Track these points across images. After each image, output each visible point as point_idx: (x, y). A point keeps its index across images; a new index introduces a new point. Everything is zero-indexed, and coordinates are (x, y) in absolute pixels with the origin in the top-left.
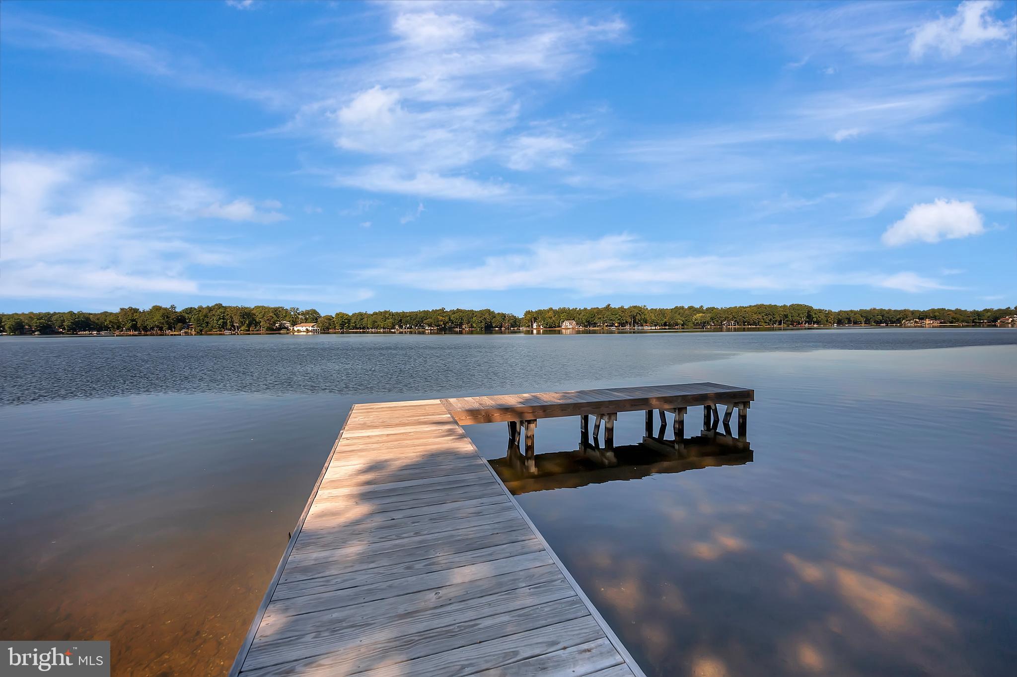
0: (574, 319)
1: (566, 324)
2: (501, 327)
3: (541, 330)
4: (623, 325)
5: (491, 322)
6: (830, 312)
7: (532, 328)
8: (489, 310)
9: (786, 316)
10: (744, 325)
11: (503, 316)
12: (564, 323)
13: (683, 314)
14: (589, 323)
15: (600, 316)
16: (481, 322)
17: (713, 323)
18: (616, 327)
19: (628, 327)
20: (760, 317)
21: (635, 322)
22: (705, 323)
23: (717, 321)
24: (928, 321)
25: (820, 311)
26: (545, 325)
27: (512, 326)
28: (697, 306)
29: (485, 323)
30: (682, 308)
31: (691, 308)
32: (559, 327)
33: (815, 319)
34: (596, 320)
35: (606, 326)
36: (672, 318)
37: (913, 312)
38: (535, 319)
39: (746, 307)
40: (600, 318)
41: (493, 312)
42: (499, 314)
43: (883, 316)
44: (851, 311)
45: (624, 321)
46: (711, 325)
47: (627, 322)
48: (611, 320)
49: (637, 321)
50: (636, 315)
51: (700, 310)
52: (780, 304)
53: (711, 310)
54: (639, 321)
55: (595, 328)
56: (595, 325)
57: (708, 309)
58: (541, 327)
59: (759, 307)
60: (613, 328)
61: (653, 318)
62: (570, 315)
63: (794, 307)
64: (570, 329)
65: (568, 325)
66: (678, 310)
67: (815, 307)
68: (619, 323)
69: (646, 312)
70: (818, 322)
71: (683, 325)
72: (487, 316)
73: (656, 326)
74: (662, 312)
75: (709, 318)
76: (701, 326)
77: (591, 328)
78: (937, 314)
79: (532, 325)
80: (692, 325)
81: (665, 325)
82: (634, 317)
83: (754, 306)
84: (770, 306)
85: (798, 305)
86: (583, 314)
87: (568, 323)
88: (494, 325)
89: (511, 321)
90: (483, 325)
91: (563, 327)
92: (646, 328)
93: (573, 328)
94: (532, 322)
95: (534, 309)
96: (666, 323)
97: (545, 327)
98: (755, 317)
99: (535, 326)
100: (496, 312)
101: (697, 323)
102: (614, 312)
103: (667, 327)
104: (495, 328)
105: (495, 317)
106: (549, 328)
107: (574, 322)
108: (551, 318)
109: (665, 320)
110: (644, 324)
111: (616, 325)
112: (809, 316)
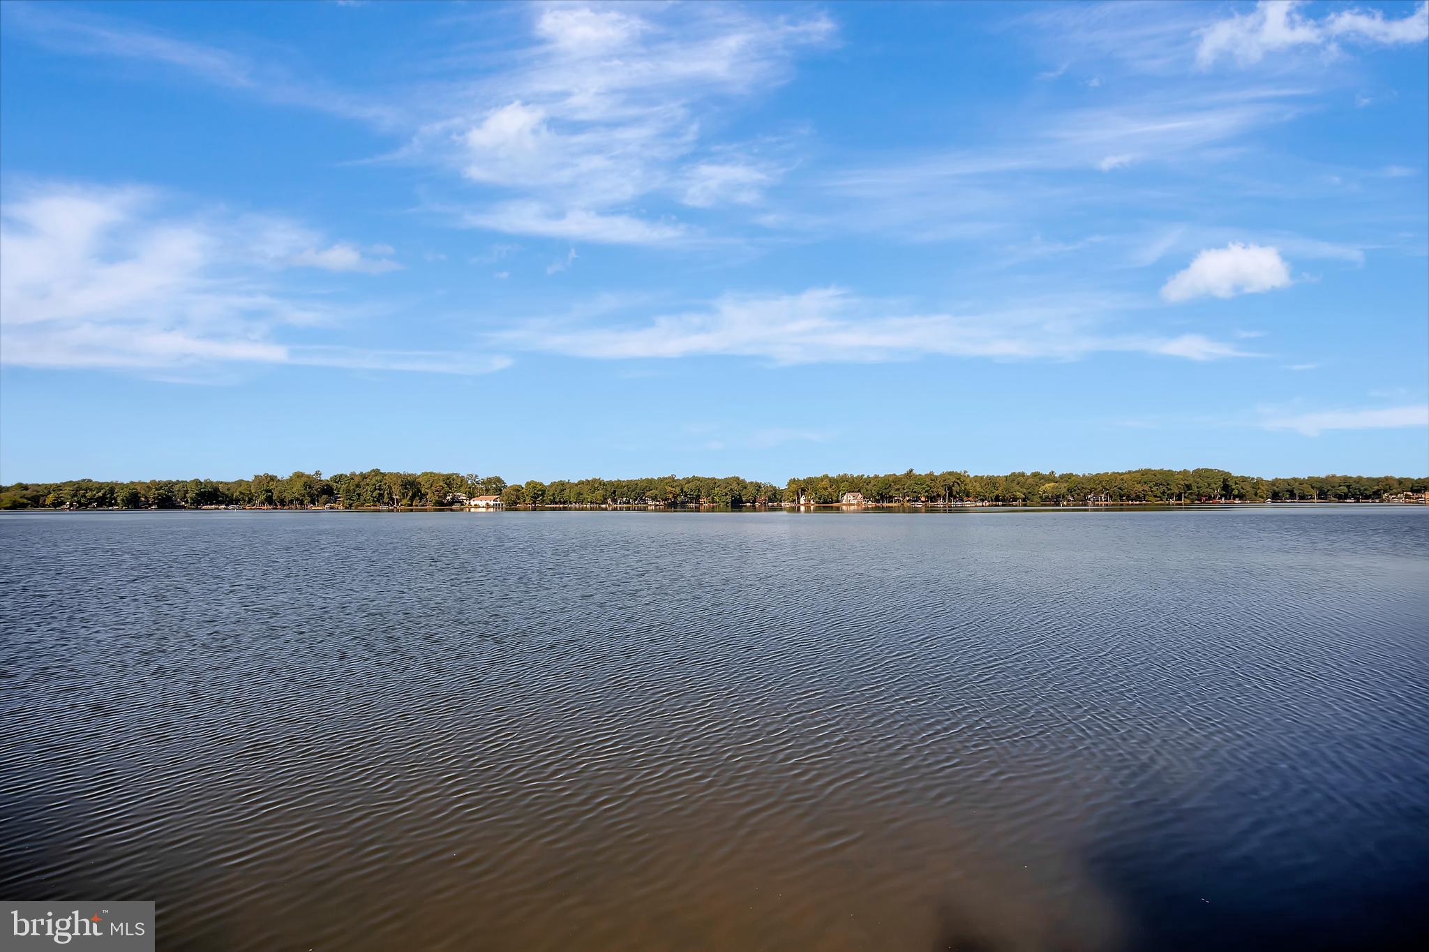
0: (859, 491)
1: (849, 498)
2: (754, 501)
3: (812, 507)
4: (933, 499)
5: (740, 495)
6: (1260, 481)
7: (799, 503)
8: (738, 478)
9: (1188, 487)
10: (1122, 500)
11: (758, 486)
12: (845, 497)
13: (1024, 483)
14: (882, 497)
15: (898, 487)
16: (727, 494)
17: (1072, 496)
18: (922, 502)
19: (940, 503)
20: (1147, 488)
21: (951, 495)
22: (1058, 497)
23: (1078, 495)
25: (1244, 479)
26: (817, 500)
27: (771, 500)
28: (1046, 472)
29: (732, 497)
30: (1023, 475)
31: (1035, 475)
32: (838, 501)
33: (1236, 492)
34: (892, 492)
35: (908, 501)
36: (1007, 490)
38: (803, 490)
39: (1123, 474)
40: (899, 489)
41: (743, 481)
42: (751, 483)
43: (1348, 486)
44: (1295, 479)
45: (935, 494)
46: (1069, 501)
47: (939, 496)
48: (915, 492)
49: (954, 493)
50: (953, 486)
51: (1050, 478)
52: (1177, 468)
53: (1067, 478)
54: (957, 493)
55: (890, 505)
56: (891, 499)
57: (1062, 477)
58: (812, 502)
59: (1145, 473)
60: (919, 505)
61: (979, 489)
62: (855, 485)
63: (1203, 473)
64: (854, 505)
65: (850, 500)
66: (1016, 478)
67: (1235, 473)
68: (927, 497)
69: (968, 481)
70: (1241, 496)
71: (1024, 500)
72: (734, 486)
73: (982, 501)
74: (992, 481)
75: (1065, 490)
76: (1055, 500)
77: (886, 504)
79: (799, 499)
80: (1039, 500)
81: (997, 499)
82: (950, 488)
83: (1138, 472)
84: (1162, 472)
85: (1206, 470)
86: (873, 483)
87: (852, 497)
88: (744, 499)
89: (769, 494)
90: (729, 498)
91: (844, 502)
92: (968, 504)
93: (858, 504)
94: (798, 494)
95: (802, 477)
96: (997, 496)
97: (817, 503)
98: (1139, 487)
99: (802, 500)
100: (748, 481)
101: (1047, 497)
102: (919, 480)
103: (1000, 503)
104: (746, 503)
105: (746, 488)
106: (823, 503)
107: (860, 496)
108: (826, 489)
109: (997, 492)
110: (965, 499)
111: (923, 499)
112: (1226, 487)
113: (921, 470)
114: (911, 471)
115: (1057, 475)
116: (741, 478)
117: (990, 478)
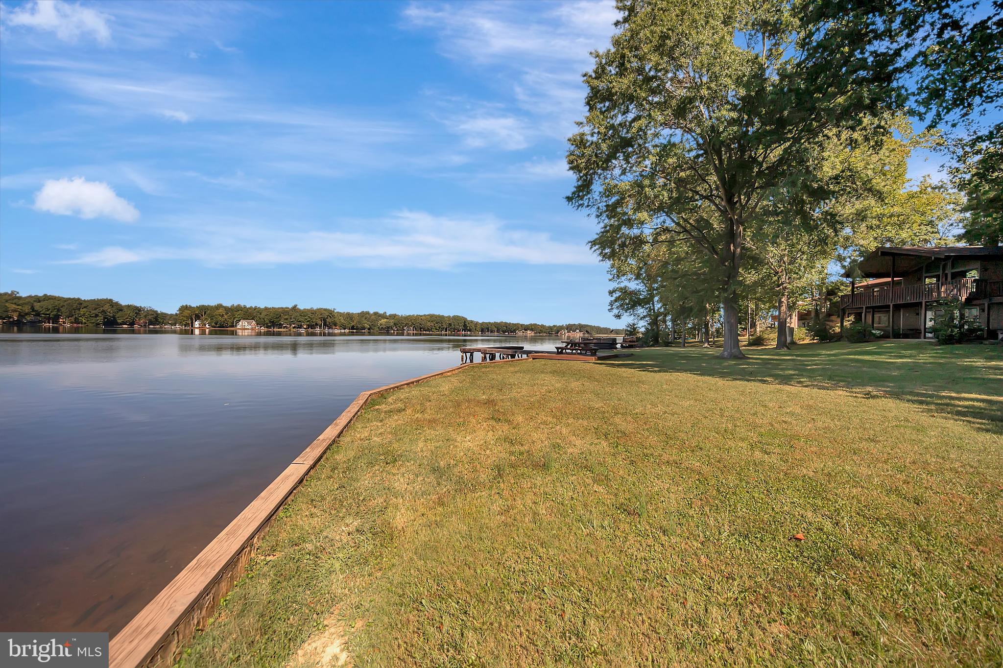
0: (253, 319)
1: (243, 324)
2: (132, 324)
3: (207, 330)
4: (312, 327)
5: (114, 317)
6: (477, 323)
7: (192, 326)
8: (111, 300)
9: (450, 325)
10: (421, 331)
11: (138, 310)
12: (240, 323)
13: (369, 319)
14: (274, 324)
15: (286, 317)
16: (97, 316)
17: (396, 327)
18: (305, 328)
19: (318, 330)
20: (433, 325)
21: (325, 324)
22: (389, 328)
23: (400, 327)
24: (529, 332)
25: (472, 322)
26: (213, 324)
27: (151, 323)
28: (381, 312)
29: (105, 318)
30: (368, 313)
31: (376, 314)
32: (233, 326)
33: (468, 328)
34: (282, 320)
35: (294, 328)
36: (359, 322)
37: (522, 325)
38: (198, 317)
39: (421, 316)
40: (287, 319)
41: (117, 303)
42: (129, 306)
43: (506, 327)
44: (489, 323)
45: (314, 324)
46: (394, 330)
47: (317, 324)
48: (300, 321)
49: (328, 323)
50: (327, 318)
51: (383, 316)
52: (446, 315)
53: (393, 316)
54: (330, 323)
55: (280, 330)
56: (280, 326)
57: (391, 316)
58: (207, 326)
59: (432, 316)
60: (303, 331)
61: (343, 321)
62: (249, 314)
63: (456, 318)
64: (248, 329)
65: (245, 327)
66: (364, 315)
67: (469, 319)
68: (308, 325)
69: (336, 315)
70: (470, 330)
71: (369, 329)
72: (107, 307)
73: (345, 329)
74: (350, 316)
75: (393, 324)
76: (386, 331)
77: (276, 330)
78: (533, 327)
79: (192, 323)
80: (377, 329)
81: (353, 328)
82: (325, 320)
83: (428, 315)
84: (439, 316)
85: (458, 316)
86: (264, 314)
87: (246, 323)
88: (119, 321)
89: (150, 317)
90: (100, 319)
91: (238, 327)
92: (336, 331)
93: (252, 329)
94: (192, 320)
95: (194, 304)
96: (353, 326)
97: (213, 327)
98: (429, 324)
99: (197, 324)
100: (123, 303)
101: (382, 328)
102: (304, 313)
103: (355, 331)
104: (121, 324)
105: (121, 310)
106: (219, 327)
107: (254, 322)
108: (223, 316)
109: (353, 324)
110: (334, 327)
111: (305, 327)
112: (465, 325)
113: (301, 307)
114: (296, 306)
115: (388, 315)
116: (115, 300)
117: (348, 314)
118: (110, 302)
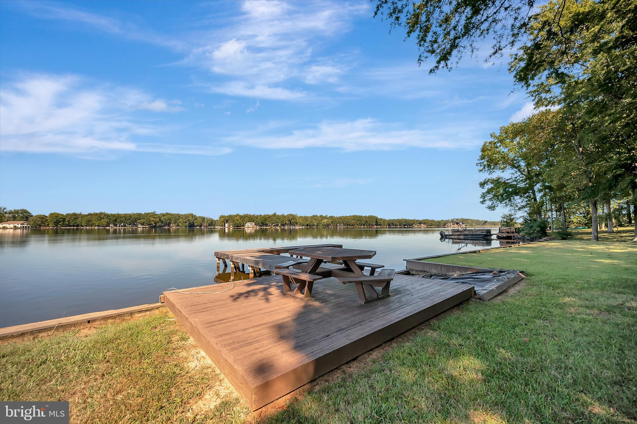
0: (253, 221)
1: (248, 224)
2: (201, 226)
3: (231, 229)
4: (283, 225)
5: (193, 223)
6: (385, 220)
7: (225, 227)
8: (192, 214)
9: (366, 221)
10: (348, 226)
11: (203, 219)
12: (247, 224)
13: (317, 219)
14: (263, 224)
15: (270, 220)
16: (186, 222)
17: (333, 224)
18: (279, 226)
19: (287, 227)
20: (355, 222)
21: (290, 224)
22: (328, 225)
24: (422, 225)
25: (381, 219)
26: (234, 225)
27: (210, 225)
28: (324, 215)
29: (189, 223)
30: (316, 216)
31: (321, 216)
32: (243, 226)
33: (379, 223)
34: (268, 222)
35: (274, 226)
36: (311, 222)
37: (417, 221)
38: (227, 221)
39: (348, 217)
41: (195, 216)
42: (200, 217)
43: (406, 222)
44: (394, 220)
45: (284, 223)
46: (332, 226)
47: (286, 224)
48: (277, 222)
49: (292, 223)
50: (291, 220)
51: (325, 218)
52: (364, 215)
53: (331, 217)
54: (293, 223)
55: (266, 227)
56: (267, 225)
57: (330, 217)
58: (231, 226)
59: (355, 216)
60: (278, 228)
61: (301, 221)
62: (251, 219)
63: (371, 217)
66: (314, 217)
67: (379, 217)
68: (281, 224)
69: (297, 218)
70: (380, 225)
71: (317, 226)
72: (190, 218)
73: (302, 226)
74: (306, 218)
75: (331, 222)
77: (264, 227)
78: (425, 222)
79: (225, 224)
80: (322, 226)
81: (307, 225)
83: (352, 216)
84: (359, 216)
85: (372, 216)
86: (259, 218)
87: (250, 224)
88: (195, 225)
89: (209, 222)
90: (187, 223)
91: (246, 226)
92: (297, 227)
93: (252, 227)
94: (224, 223)
95: (226, 214)
96: (308, 224)
97: (234, 226)
98: (353, 221)
99: (227, 225)
100: (198, 215)
101: (325, 225)
102: (278, 217)
103: (309, 227)
104: (196, 226)
105: (197, 219)
106: (236, 227)
107: (253, 223)
108: (238, 220)
109: (307, 223)
110: (296, 225)
111: (280, 225)
112: (376, 222)
113: (279, 213)
114: (275, 213)
115: (328, 217)
116: (194, 214)
117: (305, 217)
118: (192, 215)
